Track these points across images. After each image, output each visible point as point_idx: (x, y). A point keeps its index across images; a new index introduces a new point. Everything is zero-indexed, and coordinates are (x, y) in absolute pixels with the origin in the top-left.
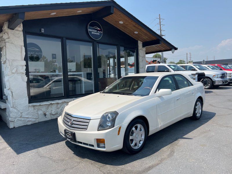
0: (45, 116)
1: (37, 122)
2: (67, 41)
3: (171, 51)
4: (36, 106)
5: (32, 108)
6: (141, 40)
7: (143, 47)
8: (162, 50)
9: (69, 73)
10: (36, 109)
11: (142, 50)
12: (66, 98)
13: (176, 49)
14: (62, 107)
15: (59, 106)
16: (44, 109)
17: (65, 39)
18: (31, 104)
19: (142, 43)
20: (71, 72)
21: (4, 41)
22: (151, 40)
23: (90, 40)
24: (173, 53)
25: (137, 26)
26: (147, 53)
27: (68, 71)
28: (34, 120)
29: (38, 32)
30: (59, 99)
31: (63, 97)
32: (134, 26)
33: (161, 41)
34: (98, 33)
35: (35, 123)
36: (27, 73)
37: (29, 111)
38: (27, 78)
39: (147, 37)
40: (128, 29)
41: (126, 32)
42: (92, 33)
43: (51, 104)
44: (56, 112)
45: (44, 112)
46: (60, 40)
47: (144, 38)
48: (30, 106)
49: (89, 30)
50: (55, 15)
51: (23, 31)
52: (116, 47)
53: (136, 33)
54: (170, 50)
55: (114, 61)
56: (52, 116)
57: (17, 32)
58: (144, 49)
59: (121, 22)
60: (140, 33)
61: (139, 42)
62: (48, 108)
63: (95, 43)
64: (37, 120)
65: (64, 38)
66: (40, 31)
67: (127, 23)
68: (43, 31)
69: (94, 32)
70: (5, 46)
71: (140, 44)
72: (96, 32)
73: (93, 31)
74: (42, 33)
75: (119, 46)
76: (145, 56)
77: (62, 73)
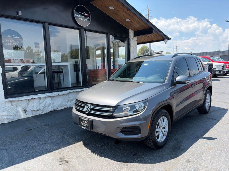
0: (25, 112)
1: (16, 119)
2: (50, 27)
4: (14, 101)
5: (10, 104)
6: (132, 28)
7: (134, 37)
8: (155, 40)
9: (53, 64)
10: (13, 104)
11: (133, 40)
12: (50, 92)
13: (169, 39)
14: (45, 102)
15: (41, 101)
16: (24, 105)
17: (48, 24)
18: (7, 100)
19: (133, 32)
20: (55, 62)
22: (143, 29)
23: (76, 26)
24: (165, 43)
25: (128, 12)
26: (138, 44)
27: (52, 61)
28: (12, 117)
29: (15, 15)
30: (41, 94)
31: (46, 90)
32: (126, 12)
33: (154, 30)
34: (86, 19)
35: (13, 120)
36: (2, 64)
37: (5, 108)
38: (2, 69)
39: (139, 26)
40: (118, 16)
41: (117, 19)
42: (79, 19)
43: (32, 99)
44: (38, 108)
45: (24, 108)
46: (42, 25)
47: (136, 26)
48: (6, 101)
49: (75, 15)
52: (105, 35)
53: (127, 20)
54: (163, 40)
56: (34, 112)
58: (136, 39)
59: (111, 8)
60: (132, 21)
61: (130, 30)
62: (28, 104)
63: (82, 30)
64: (16, 117)
65: (46, 23)
66: (17, 13)
67: (117, 9)
68: (20, 13)
71: (131, 33)
73: (80, 16)
74: (20, 16)
75: (109, 34)
76: (136, 47)
77: (45, 64)
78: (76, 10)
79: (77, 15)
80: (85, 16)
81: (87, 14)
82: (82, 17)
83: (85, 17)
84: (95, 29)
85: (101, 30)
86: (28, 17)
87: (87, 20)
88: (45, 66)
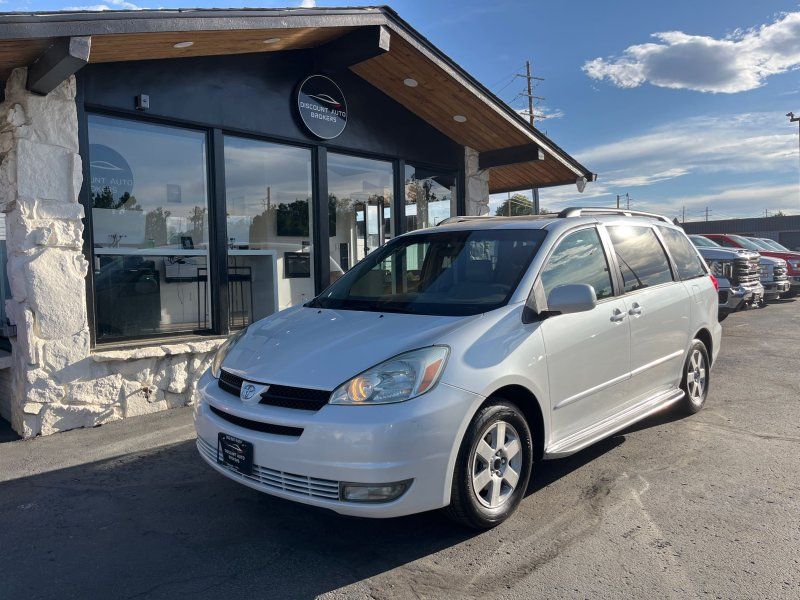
0: (148, 397)
1: (118, 417)
2: (227, 139)
3: (575, 186)
4: (116, 361)
5: (104, 370)
6: (475, 144)
7: (480, 169)
8: (546, 180)
9: (231, 252)
10: (114, 371)
11: (476, 179)
13: (591, 177)
17: (221, 131)
18: (98, 356)
19: (477, 154)
20: (235, 247)
21: (9, 135)
22: (509, 146)
23: (302, 138)
24: (580, 190)
26: (493, 191)
27: (229, 244)
29: (129, 105)
31: (210, 331)
32: (455, 96)
33: (543, 149)
34: (333, 115)
35: (111, 420)
36: (89, 248)
38: (87, 263)
39: (495, 135)
40: (431, 106)
41: (428, 114)
42: (313, 115)
43: (168, 355)
45: (142, 384)
46: (202, 135)
47: (486, 137)
48: (94, 362)
49: (302, 105)
50: (188, 50)
51: (77, 100)
52: (389, 165)
53: (460, 119)
54: (573, 182)
55: (381, 214)
56: (171, 398)
57: (58, 104)
58: (485, 176)
59: (411, 83)
60: (475, 121)
61: (468, 150)
63: (321, 150)
65: (215, 130)
66: (137, 100)
67: (429, 87)
68: (145, 102)
69: (319, 113)
70: (15, 153)
71: (471, 159)
72: (323, 113)
73: (316, 107)
74: (143, 109)
75: (402, 162)
76: (486, 200)
77: (206, 252)
78: (306, 91)
79: (308, 106)
80: (331, 107)
81: (336, 103)
82: (322, 109)
83: (330, 110)
84: (359, 145)
85: (377, 148)
86: (166, 111)
87: (334, 119)
88: (208, 257)
